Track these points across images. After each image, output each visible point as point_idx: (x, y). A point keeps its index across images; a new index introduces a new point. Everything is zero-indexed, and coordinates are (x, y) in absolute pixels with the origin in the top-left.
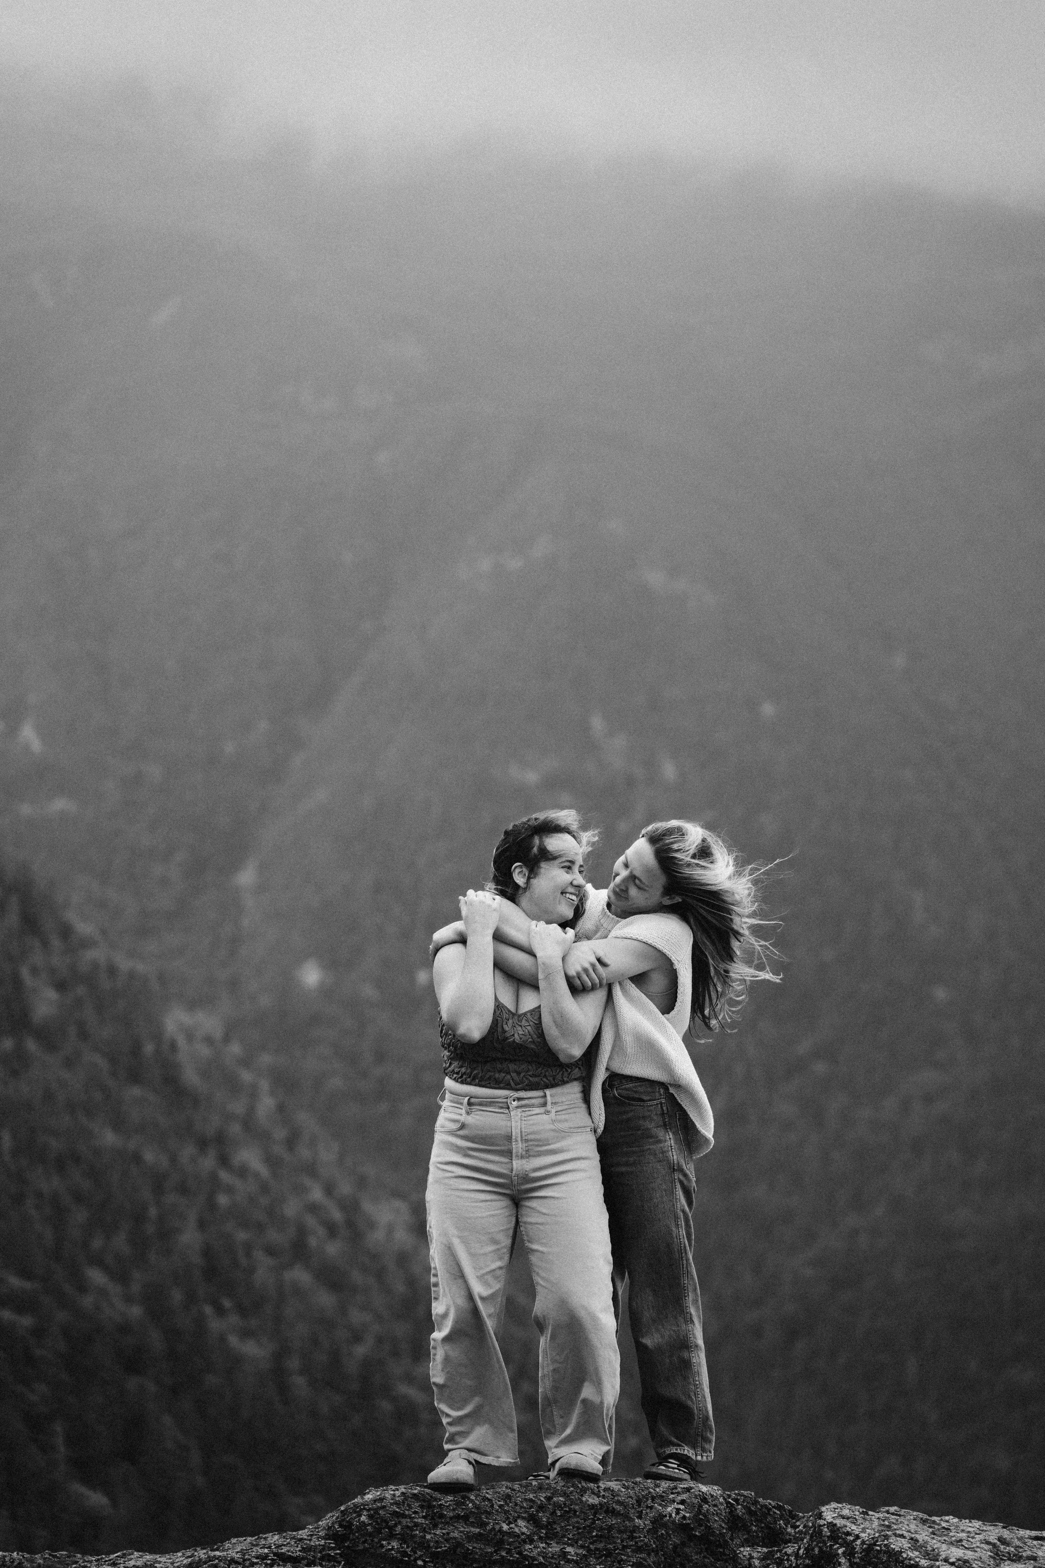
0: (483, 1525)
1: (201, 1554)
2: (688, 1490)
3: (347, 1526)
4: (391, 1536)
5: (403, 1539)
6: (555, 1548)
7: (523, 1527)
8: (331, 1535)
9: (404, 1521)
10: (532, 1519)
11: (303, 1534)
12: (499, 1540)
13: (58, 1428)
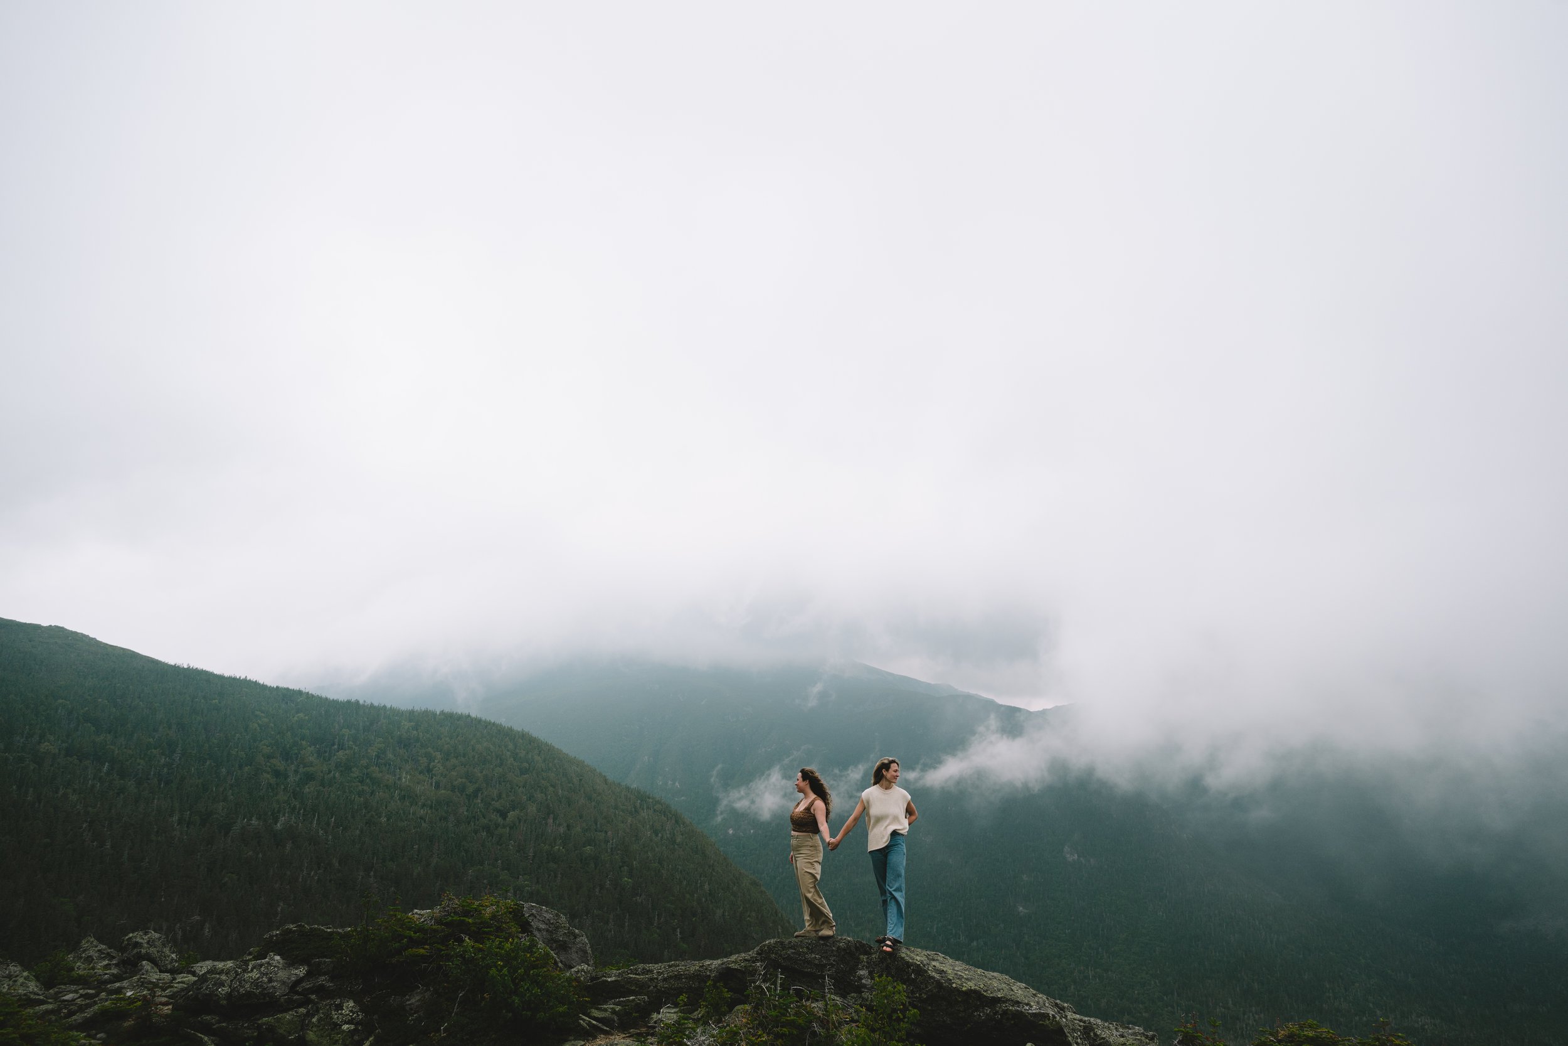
0: (795, 949)
1: (725, 960)
2: (845, 939)
3: (762, 950)
4: (773, 953)
5: (776, 954)
6: (813, 956)
7: (805, 950)
8: (758, 954)
9: (776, 949)
10: (807, 948)
11: (750, 953)
12: (799, 954)
13: (678, 930)
